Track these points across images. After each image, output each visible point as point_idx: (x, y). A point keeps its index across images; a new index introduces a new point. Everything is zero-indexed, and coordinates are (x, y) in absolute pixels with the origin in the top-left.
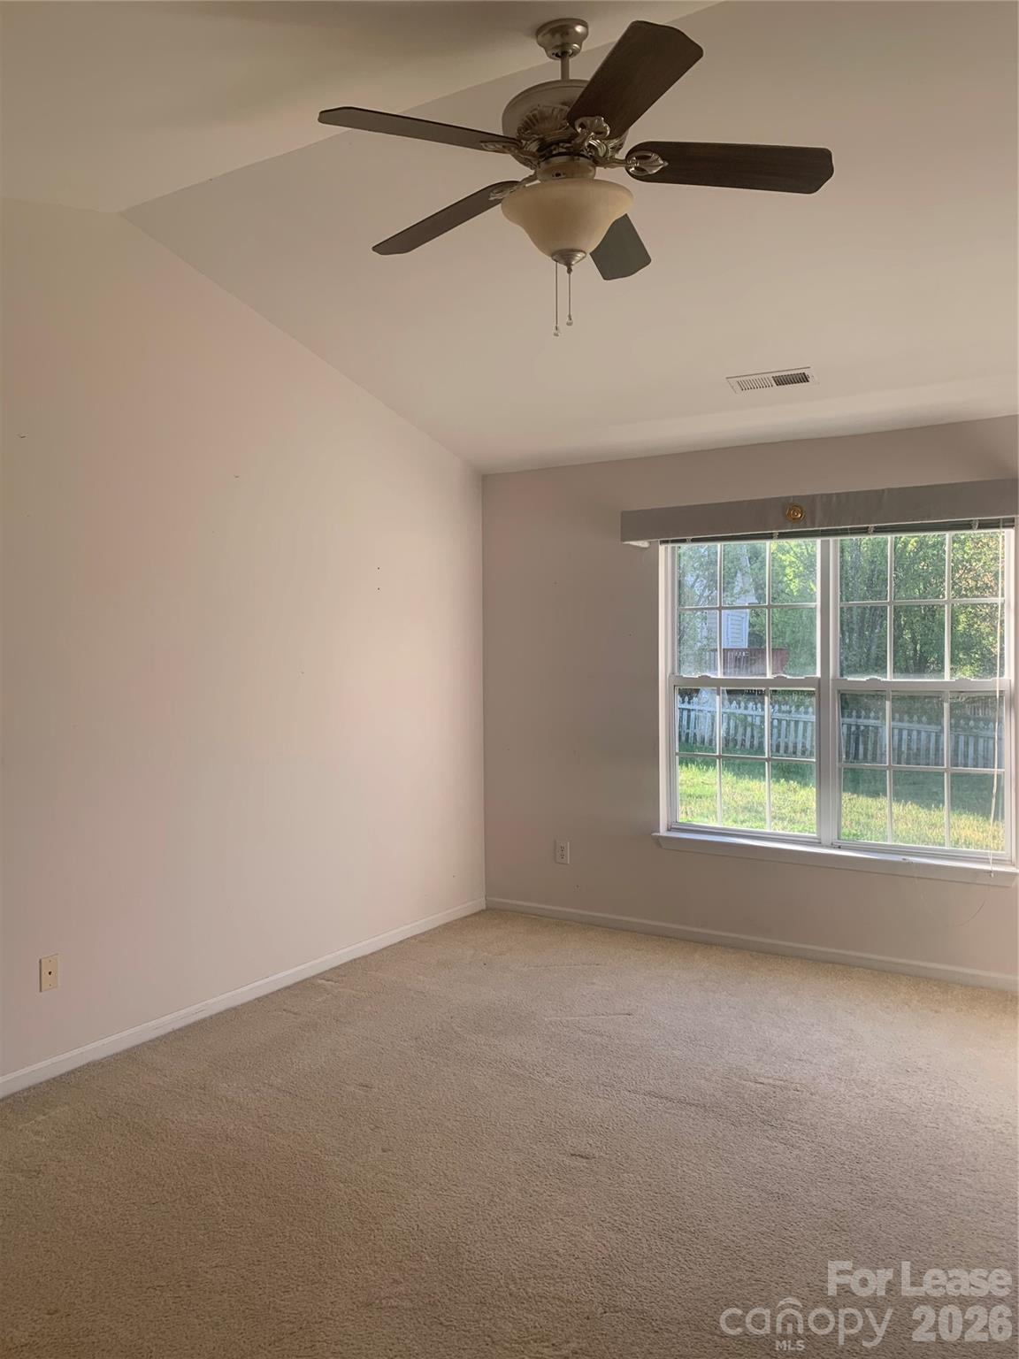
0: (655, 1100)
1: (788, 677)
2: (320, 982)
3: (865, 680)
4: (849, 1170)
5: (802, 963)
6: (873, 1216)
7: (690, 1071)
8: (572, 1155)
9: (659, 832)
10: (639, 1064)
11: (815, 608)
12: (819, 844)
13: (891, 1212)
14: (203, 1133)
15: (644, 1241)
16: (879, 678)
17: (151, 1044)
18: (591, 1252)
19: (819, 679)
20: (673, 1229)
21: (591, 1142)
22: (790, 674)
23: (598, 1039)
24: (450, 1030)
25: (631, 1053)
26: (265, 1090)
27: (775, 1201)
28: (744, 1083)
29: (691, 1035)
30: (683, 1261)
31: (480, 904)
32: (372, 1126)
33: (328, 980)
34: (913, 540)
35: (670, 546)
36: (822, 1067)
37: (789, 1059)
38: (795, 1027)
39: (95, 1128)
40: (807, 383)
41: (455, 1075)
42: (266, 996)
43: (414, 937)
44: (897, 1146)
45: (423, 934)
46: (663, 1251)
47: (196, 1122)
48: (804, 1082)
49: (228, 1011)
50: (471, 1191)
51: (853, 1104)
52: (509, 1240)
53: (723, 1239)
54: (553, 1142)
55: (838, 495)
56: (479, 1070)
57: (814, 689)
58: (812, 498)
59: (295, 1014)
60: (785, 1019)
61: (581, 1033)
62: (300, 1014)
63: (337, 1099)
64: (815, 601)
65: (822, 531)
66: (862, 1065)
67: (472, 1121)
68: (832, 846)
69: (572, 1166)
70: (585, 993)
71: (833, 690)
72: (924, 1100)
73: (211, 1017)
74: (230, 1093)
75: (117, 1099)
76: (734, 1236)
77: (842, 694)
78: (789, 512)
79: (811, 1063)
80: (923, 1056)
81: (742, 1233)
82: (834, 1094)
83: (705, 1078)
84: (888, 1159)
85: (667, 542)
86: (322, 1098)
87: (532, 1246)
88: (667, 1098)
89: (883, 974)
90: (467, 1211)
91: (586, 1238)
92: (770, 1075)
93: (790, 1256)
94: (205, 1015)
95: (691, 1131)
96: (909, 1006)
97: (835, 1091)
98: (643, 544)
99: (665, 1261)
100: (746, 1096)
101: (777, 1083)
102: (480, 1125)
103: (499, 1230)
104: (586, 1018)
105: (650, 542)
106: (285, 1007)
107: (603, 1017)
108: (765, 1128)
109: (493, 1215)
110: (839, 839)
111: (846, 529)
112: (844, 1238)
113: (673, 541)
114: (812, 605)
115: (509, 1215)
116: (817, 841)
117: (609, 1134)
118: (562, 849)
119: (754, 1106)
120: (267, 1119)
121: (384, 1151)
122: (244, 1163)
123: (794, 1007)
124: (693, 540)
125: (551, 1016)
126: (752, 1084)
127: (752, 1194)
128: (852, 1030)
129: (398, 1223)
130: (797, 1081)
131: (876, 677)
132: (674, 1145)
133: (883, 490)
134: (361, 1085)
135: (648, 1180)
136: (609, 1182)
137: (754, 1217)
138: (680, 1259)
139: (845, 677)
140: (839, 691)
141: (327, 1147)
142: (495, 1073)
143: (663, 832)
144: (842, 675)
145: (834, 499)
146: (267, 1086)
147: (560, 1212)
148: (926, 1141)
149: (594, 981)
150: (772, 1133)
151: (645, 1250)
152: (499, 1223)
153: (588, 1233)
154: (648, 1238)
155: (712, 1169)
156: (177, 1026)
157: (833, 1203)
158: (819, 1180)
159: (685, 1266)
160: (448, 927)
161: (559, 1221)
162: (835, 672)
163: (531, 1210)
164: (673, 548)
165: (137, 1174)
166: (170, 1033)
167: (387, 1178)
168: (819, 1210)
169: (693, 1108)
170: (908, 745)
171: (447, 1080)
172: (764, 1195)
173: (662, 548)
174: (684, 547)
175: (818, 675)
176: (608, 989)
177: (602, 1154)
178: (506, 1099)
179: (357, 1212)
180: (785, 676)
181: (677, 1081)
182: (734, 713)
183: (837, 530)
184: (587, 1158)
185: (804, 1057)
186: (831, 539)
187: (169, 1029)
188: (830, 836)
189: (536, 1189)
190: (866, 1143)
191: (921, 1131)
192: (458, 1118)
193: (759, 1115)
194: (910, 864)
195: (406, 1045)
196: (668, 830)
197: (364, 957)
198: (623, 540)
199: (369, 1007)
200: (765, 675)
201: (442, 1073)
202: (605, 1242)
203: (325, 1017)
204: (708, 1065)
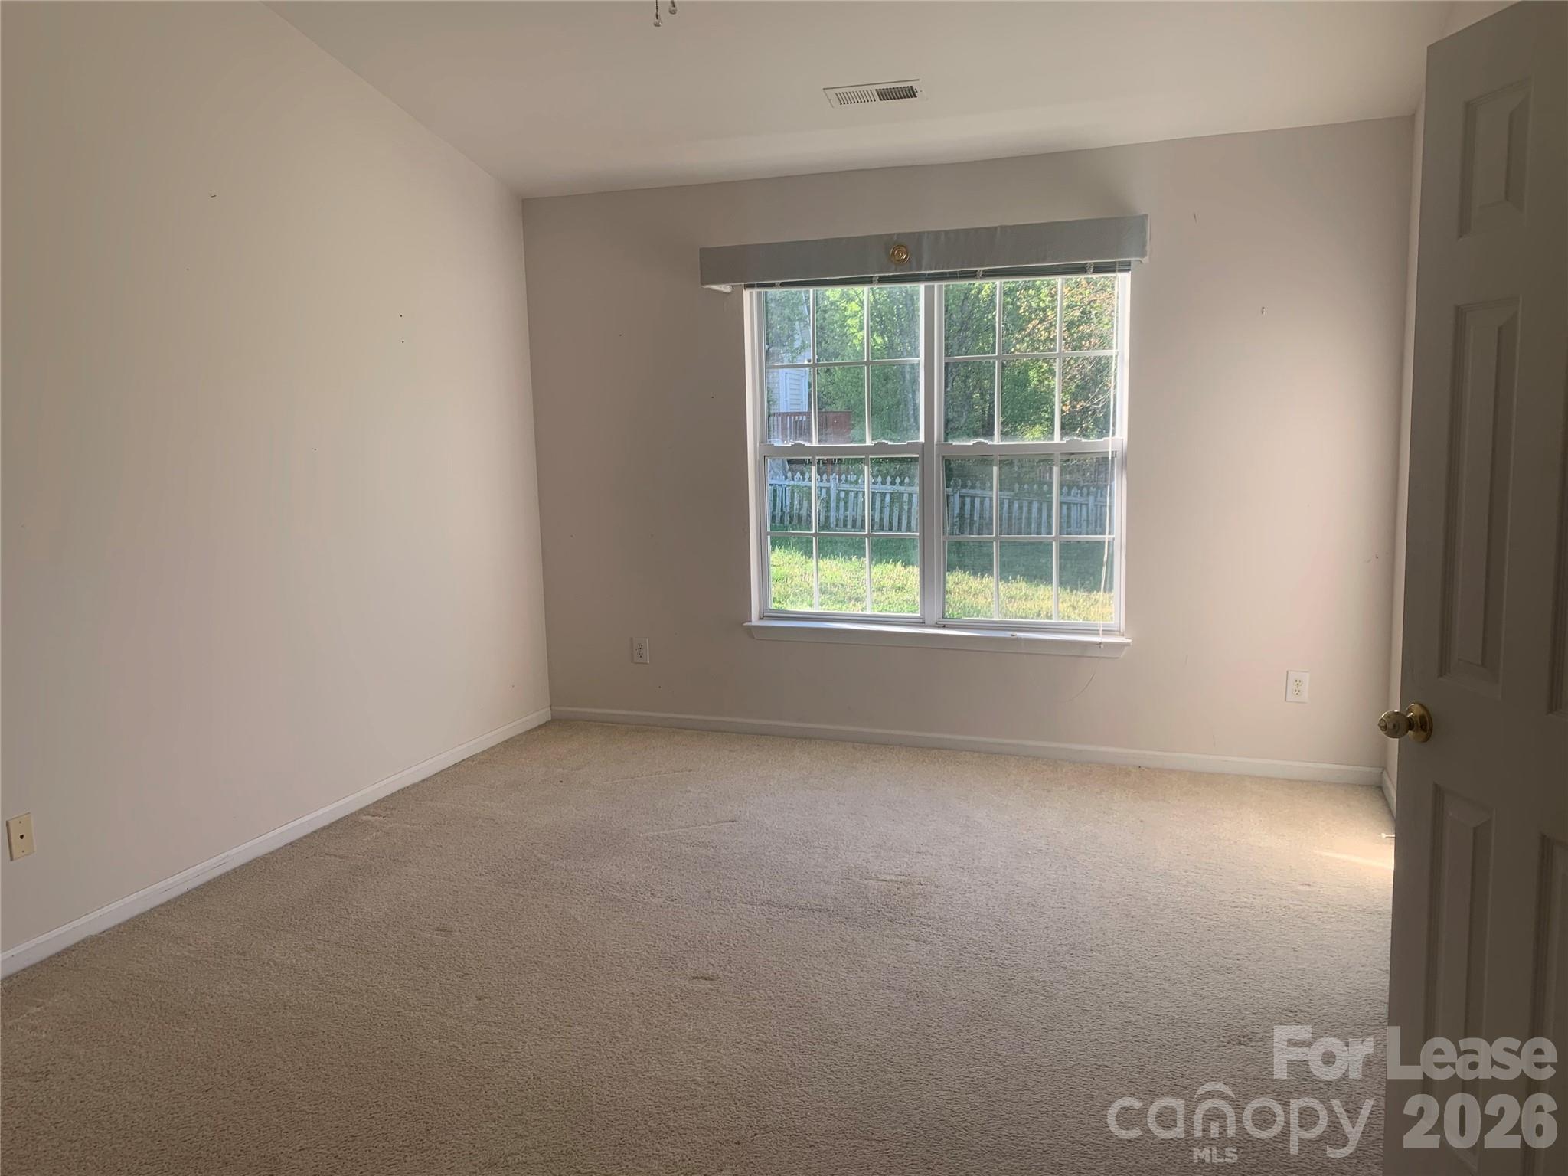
0: (774, 909)
1: (890, 443)
2: (364, 818)
3: (971, 443)
4: (984, 959)
5: (906, 752)
6: (1013, 1002)
7: (807, 875)
8: (694, 978)
9: (751, 621)
10: (752, 873)
11: (918, 364)
12: (922, 623)
13: (1030, 995)
14: (253, 1004)
15: (785, 1057)
16: (986, 441)
17: (163, 909)
18: (731, 1076)
19: (923, 445)
20: (815, 1041)
21: (712, 961)
22: (891, 440)
23: (702, 851)
24: (533, 858)
25: (741, 863)
26: (321, 947)
27: (915, 999)
28: (866, 882)
29: (802, 837)
30: (829, 1072)
31: (545, 715)
32: (460, 974)
33: (374, 816)
34: (987, 286)
35: (755, 291)
36: (943, 857)
37: (908, 851)
38: (909, 819)
39: (110, 1014)
40: (915, 99)
41: (546, 906)
42: (300, 840)
43: (472, 758)
44: (1027, 930)
45: (483, 752)
46: (807, 1064)
47: (241, 992)
48: (926, 875)
49: (255, 861)
50: (587, 1030)
51: (978, 892)
52: (640, 1075)
53: (867, 1043)
54: (671, 967)
55: (947, 232)
56: (574, 899)
57: (917, 456)
58: (919, 236)
59: (341, 857)
60: (898, 811)
61: (683, 847)
62: (347, 857)
63: (413, 948)
64: (918, 357)
65: (929, 274)
66: (983, 852)
67: (575, 955)
68: (936, 626)
69: (696, 989)
70: (681, 804)
71: (937, 456)
72: (1047, 882)
73: (234, 870)
74: (277, 955)
75: (131, 977)
76: (878, 1040)
77: (946, 461)
78: (893, 252)
79: (932, 855)
80: (1041, 837)
81: (885, 1036)
82: (959, 884)
83: (824, 881)
84: (1021, 944)
85: (752, 286)
86: (393, 950)
87: (666, 1078)
88: (786, 906)
89: (992, 756)
90: (586, 1051)
91: (724, 1062)
92: (891, 871)
93: (937, 1052)
94: (228, 867)
95: (818, 938)
96: (1022, 788)
97: (959, 881)
98: (725, 288)
99: (812, 1075)
100: (870, 895)
101: (900, 878)
102: (586, 959)
103: (627, 1066)
104: (687, 830)
105: (733, 286)
106: (327, 850)
107: (703, 827)
108: (894, 926)
109: (617, 1052)
110: (943, 617)
111: (955, 273)
112: (988, 1027)
113: (759, 286)
114: (914, 360)
115: (635, 1050)
116: (921, 621)
117: (731, 951)
118: (641, 646)
119: (879, 905)
120: (330, 979)
121: (480, 999)
122: (312, 1032)
123: (905, 798)
124: (783, 285)
125: (646, 831)
126: (874, 883)
127: (891, 995)
128: (968, 817)
129: (511, 1074)
130: (920, 875)
131: (982, 440)
132: (801, 956)
133: (996, 228)
134: (438, 929)
135: (779, 994)
136: (739, 1001)
137: (894, 1018)
138: (826, 1070)
139: (950, 442)
140: (944, 457)
141: (411, 1003)
142: (593, 900)
143: (755, 620)
144: (946, 440)
145: (943, 237)
146: (322, 942)
147: (690, 1039)
148: (1055, 922)
149: (689, 788)
150: (902, 931)
151: (789, 1066)
152: (626, 1059)
153: (725, 1057)
154: (790, 1054)
155: (846, 975)
156: (191, 885)
157: (972, 995)
158: (955, 972)
159: (832, 1077)
160: (509, 744)
161: (692, 1049)
162: (939, 436)
163: (659, 1041)
164: (759, 294)
165: (178, 1059)
166: (185, 894)
167: (488, 1028)
168: (959, 1003)
169: (816, 914)
170: (980, 514)
171: (539, 914)
172: (902, 995)
173: (746, 293)
174: (771, 291)
175: (922, 439)
176: (706, 795)
177: (726, 973)
178: (611, 926)
179: (460, 1069)
180: (886, 442)
181: (795, 887)
182: (798, 486)
183: (945, 273)
184: (712, 980)
185: (923, 849)
186: (936, 284)
187: (183, 889)
188: (934, 615)
189: (661, 1018)
190: (997, 930)
191: (1050, 913)
192: (559, 954)
193: (886, 914)
194: (1019, 640)
195: (483, 879)
196: (761, 619)
197: (414, 785)
198: (703, 284)
199: (431, 842)
200: (864, 440)
201: (532, 907)
202: (743, 1064)
203: (379, 857)
204: (826, 867)
